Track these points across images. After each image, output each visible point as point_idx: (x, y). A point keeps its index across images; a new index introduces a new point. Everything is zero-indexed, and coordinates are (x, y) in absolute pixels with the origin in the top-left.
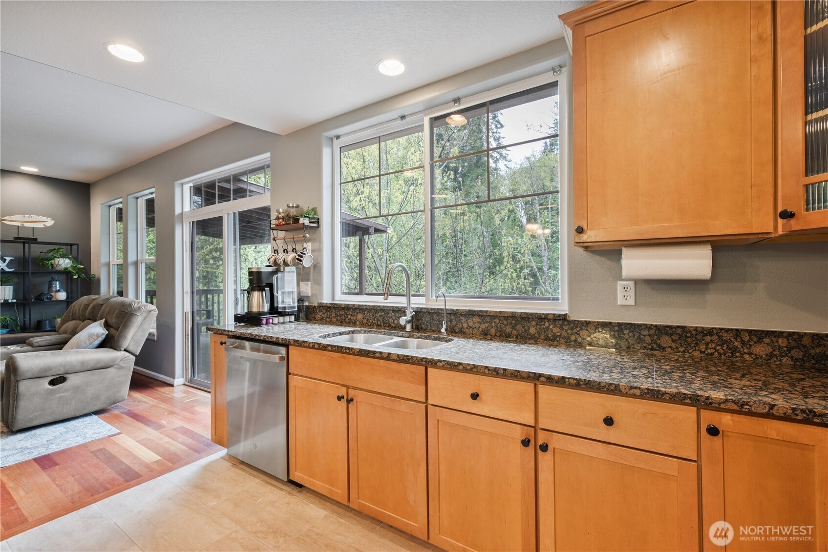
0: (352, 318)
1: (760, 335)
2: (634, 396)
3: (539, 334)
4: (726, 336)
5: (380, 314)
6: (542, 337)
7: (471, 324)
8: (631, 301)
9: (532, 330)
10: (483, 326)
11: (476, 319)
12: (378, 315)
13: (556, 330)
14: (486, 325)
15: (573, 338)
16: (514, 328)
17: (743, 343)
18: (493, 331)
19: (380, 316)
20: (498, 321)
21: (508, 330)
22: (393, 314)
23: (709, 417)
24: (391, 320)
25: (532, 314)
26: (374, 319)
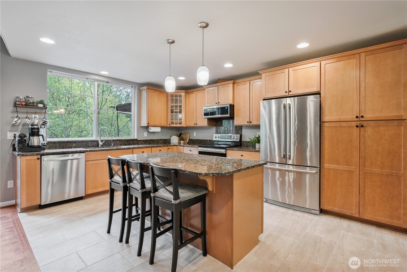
0: (70, 146)
1: (161, 140)
2: (162, 147)
3: (132, 143)
4: (158, 140)
5: (84, 143)
6: (133, 144)
7: (117, 143)
8: (146, 136)
9: (131, 143)
10: (120, 143)
11: (118, 142)
12: (83, 144)
13: (136, 142)
14: (121, 143)
15: (138, 143)
16: (127, 143)
17: (159, 141)
18: (122, 144)
19: (84, 144)
20: (124, 141)
21: (126, 143)
22: (90, 143)
23: (168, 147)
24: (89, 145)
25: (131, 139)
26: (81, 145)
